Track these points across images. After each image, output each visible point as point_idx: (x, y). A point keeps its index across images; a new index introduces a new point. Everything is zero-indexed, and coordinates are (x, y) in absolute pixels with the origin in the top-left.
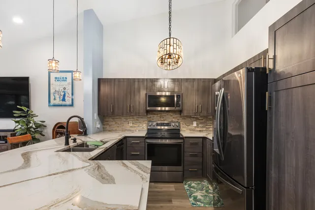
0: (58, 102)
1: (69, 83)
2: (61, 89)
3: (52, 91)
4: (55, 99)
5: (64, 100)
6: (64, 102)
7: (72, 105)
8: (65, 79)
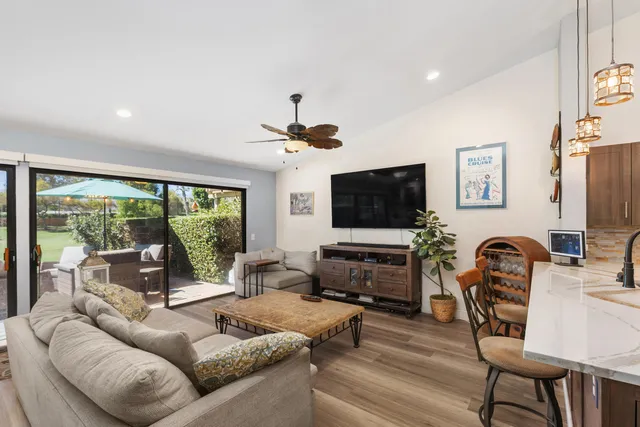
0: (474, 200)
1: (496, 167)
2: (481, 178)
3: (463, 183)
4: (468, 197)
5: (486, 196)
6: (486, 201)
7: (503, 206)
8: (488, 161)
